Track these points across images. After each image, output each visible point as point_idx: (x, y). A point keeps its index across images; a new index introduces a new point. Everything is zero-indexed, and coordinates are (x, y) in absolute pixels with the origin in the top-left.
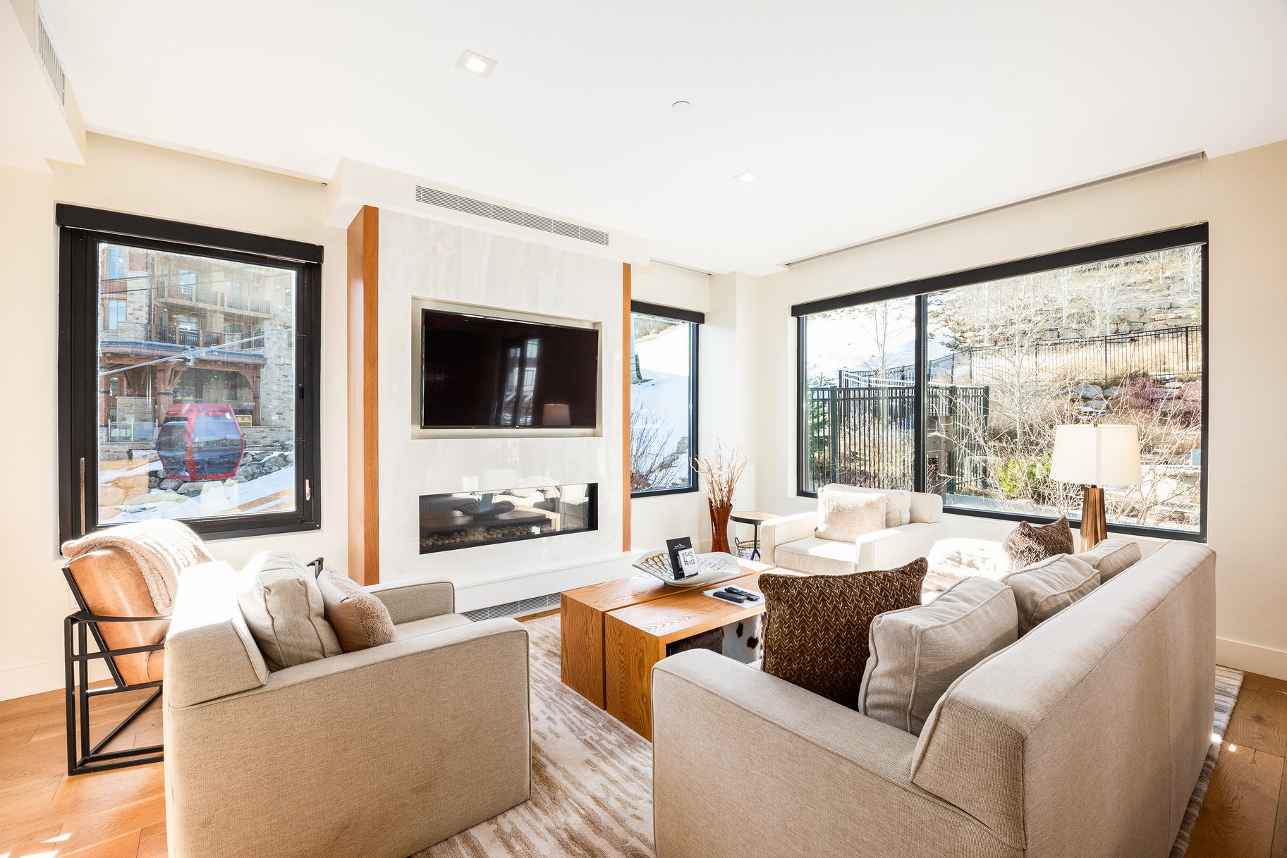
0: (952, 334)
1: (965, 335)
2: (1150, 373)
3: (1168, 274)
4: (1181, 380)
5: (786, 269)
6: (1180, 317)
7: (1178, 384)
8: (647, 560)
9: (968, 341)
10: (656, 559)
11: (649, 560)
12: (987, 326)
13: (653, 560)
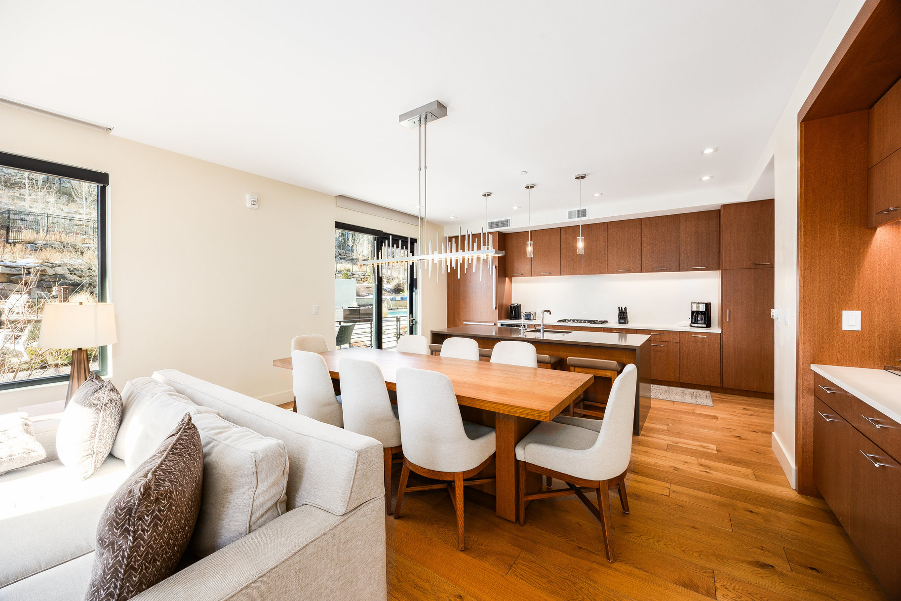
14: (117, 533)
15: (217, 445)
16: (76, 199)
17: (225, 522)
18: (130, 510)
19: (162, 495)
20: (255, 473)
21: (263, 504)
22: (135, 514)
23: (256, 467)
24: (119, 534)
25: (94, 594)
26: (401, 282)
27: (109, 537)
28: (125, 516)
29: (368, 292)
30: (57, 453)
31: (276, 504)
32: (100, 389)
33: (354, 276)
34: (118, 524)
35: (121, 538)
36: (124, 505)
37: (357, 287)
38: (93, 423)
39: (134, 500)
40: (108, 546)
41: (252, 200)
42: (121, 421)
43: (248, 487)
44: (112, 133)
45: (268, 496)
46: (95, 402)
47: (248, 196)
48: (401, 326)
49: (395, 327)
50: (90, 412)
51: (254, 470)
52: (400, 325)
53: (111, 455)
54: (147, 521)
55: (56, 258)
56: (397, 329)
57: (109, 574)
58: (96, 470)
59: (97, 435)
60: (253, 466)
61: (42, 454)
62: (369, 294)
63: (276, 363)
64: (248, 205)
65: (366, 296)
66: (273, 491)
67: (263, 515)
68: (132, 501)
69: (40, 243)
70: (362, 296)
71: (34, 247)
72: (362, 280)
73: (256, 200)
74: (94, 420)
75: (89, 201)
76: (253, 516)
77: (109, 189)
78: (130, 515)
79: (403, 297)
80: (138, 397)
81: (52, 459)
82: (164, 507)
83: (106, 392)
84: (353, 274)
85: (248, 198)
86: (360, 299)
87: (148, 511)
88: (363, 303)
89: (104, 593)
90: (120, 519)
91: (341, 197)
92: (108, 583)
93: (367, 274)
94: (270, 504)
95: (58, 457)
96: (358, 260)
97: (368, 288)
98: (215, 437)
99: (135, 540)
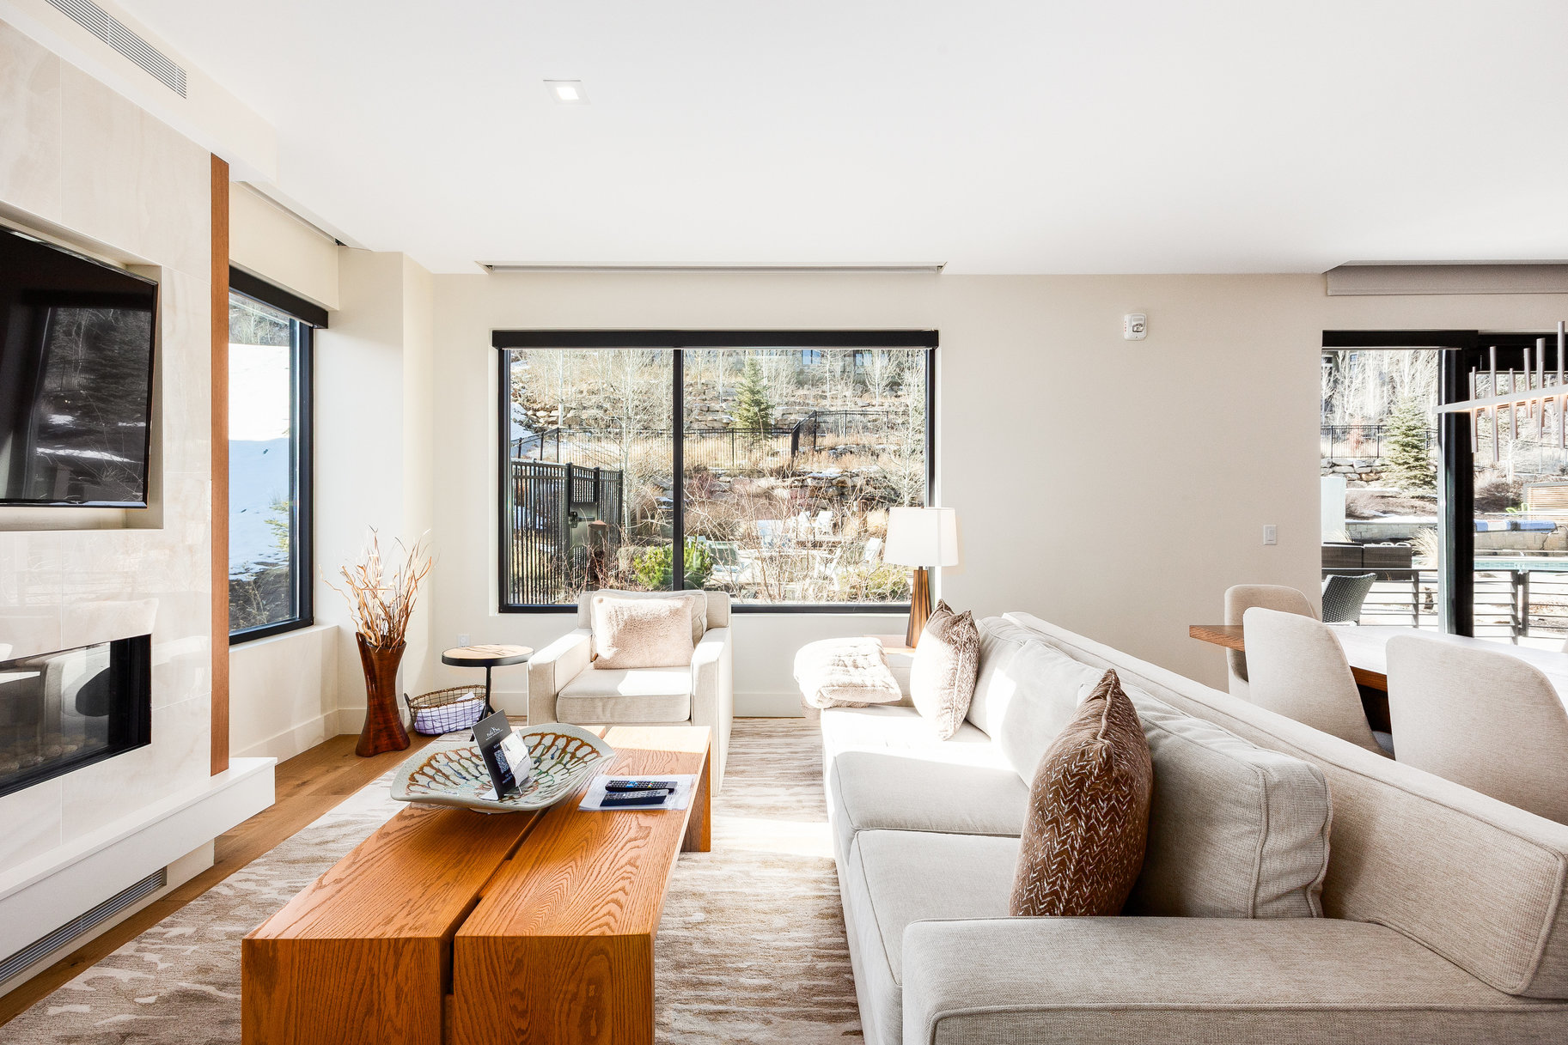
0: (524, 411)
1: (538, 414)
2: (709, 468)
3: (703, 381)
4: (729, 475)
5: (484, 272)
6: (716, 420)
7: (728, 479)
8: (412, 778)
9: (542, 420)
10: (427, 770)
11: (416, 776)
12: (560, 407)
13: (424, 774)
14: (1064, 808)
15: (1166, 737)
16: (870, 387)
17: (1203, 874)
18: (1081, 783)
19: (1122, 777)
20: (1263, 806)
21: (1281, 875)
22: (1089, 790)
23: (1267, 797)
24: (1066, 810)
25: (1035, 882)
26: (1510, 480)
27: (1053, 809)
28: (1075, 787)
29: (1383, 508)
30: (910, 698)
31: (1305, 888)
32: (959, 621)
33: (1336, 469)
34: (1066, 796)
35: (1070, 818)
36: (1076, 770)
37: (1347, 496)
38: (952, 666)
39: (1091, 768)
40: (1050, 822)
41: (1135, 323)
42: (978, 674)
43: (1247, 828)
44: (944, 271)
45: (1289, 864)
46: (955, 638)
47: (1127, 318)
48: (1532, 599)
49: (1508, 599)
50: (948, 650)
51: (1263, 800)
52: (1526, 594)
53: (967, 721)
54: (1103, 809)
55: (856, 464)
56: (1515, 606)
57: (1055, 863)
58: (955, 732)
59: (956, 682)
60: (1263, 793)
61: (897, 695)
62: (1385, 512)
63: (1196, 632)
64: (1128, 334)
65: (1375, 517)
66: (1302, 859)
67: (1278, 897)
68: (1088, 767)
69: (841, 447)
70: (1367, 518)
71: (837, 453)
72: (1361, 479)
73: (1142, 322)
74: (953, 662)
75: (881, 387)
76: (1261, 888)
77: (939, 352)
78: (1082, 790)
79: (1519, 521)
80: (995, 644)
81: (906, 704)
82: (1124, 798)
83: (966, 627)
84: (1334, 465)
85: (1128, 321)
86: (1355, 524)
87: (1104, 794)
88: (1367, 535)
89: (1048, 887)
90: (1069, 789)
91: (1343, 270)
92: (1053, 876)
93: (1378, 462)
94: (1295, 882)
95: (912, 702)
96: (1346, 430)
97: (1383, 497)
98: (1157, 723)
99: (1088, 830)
